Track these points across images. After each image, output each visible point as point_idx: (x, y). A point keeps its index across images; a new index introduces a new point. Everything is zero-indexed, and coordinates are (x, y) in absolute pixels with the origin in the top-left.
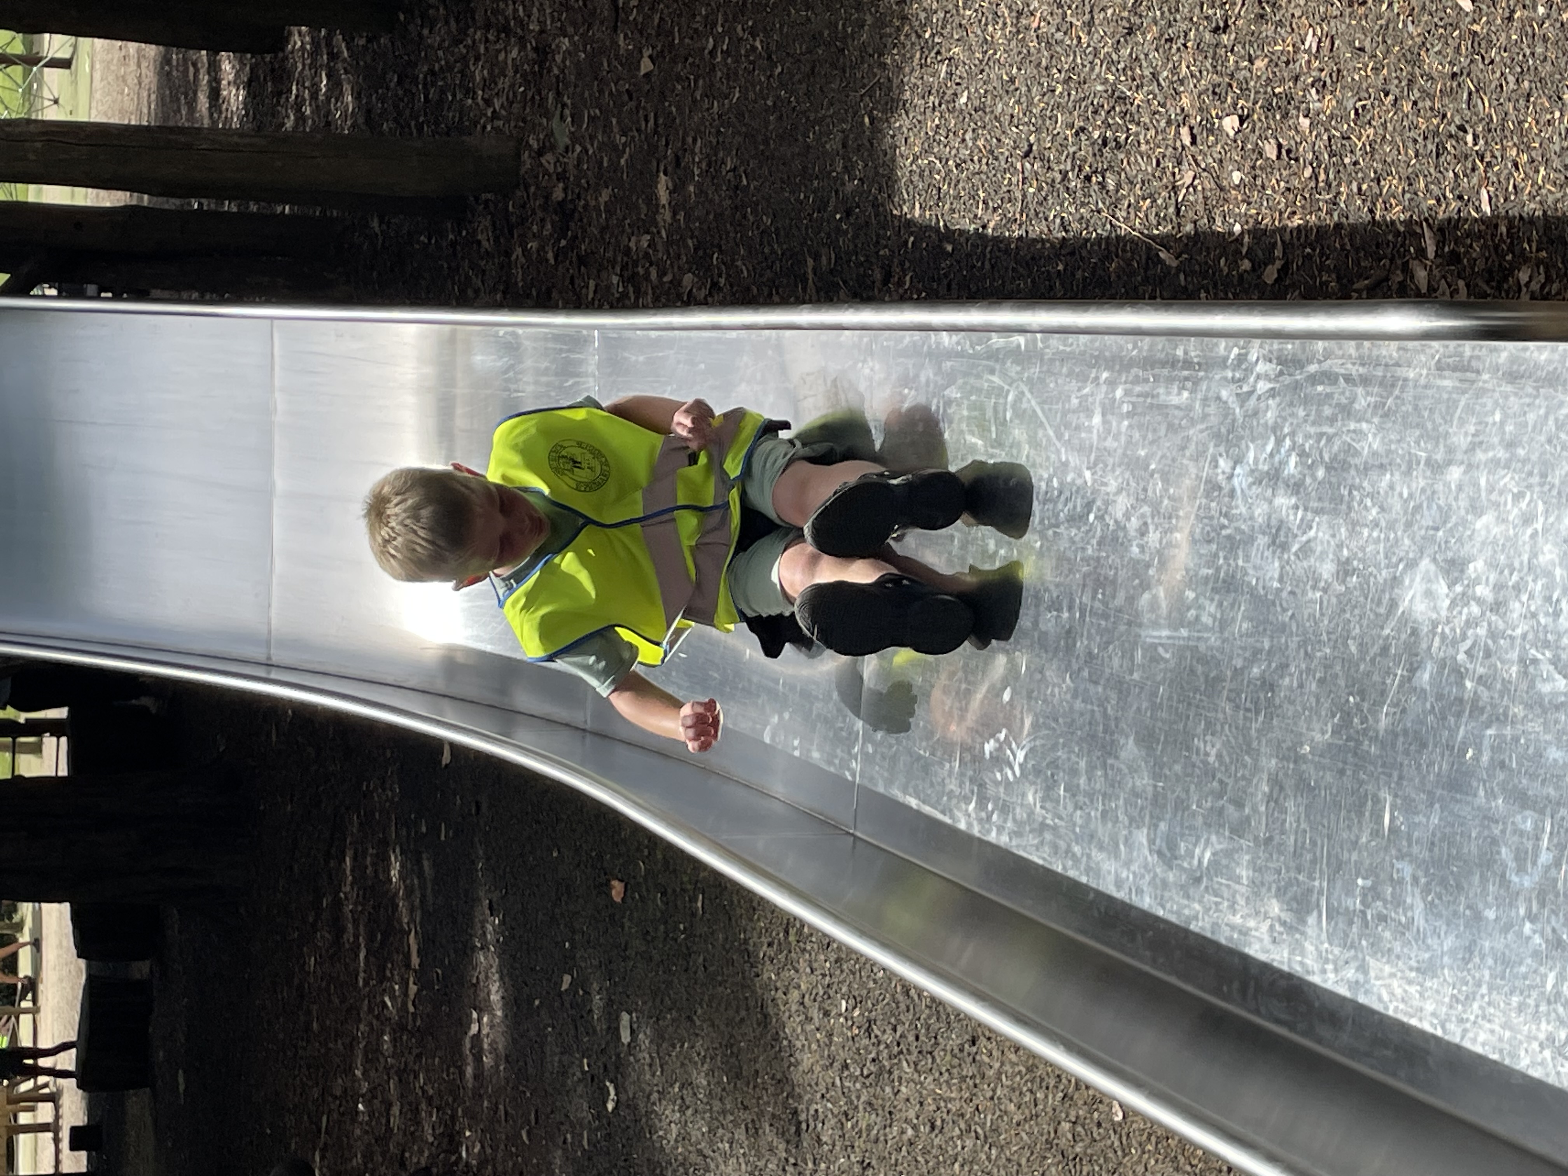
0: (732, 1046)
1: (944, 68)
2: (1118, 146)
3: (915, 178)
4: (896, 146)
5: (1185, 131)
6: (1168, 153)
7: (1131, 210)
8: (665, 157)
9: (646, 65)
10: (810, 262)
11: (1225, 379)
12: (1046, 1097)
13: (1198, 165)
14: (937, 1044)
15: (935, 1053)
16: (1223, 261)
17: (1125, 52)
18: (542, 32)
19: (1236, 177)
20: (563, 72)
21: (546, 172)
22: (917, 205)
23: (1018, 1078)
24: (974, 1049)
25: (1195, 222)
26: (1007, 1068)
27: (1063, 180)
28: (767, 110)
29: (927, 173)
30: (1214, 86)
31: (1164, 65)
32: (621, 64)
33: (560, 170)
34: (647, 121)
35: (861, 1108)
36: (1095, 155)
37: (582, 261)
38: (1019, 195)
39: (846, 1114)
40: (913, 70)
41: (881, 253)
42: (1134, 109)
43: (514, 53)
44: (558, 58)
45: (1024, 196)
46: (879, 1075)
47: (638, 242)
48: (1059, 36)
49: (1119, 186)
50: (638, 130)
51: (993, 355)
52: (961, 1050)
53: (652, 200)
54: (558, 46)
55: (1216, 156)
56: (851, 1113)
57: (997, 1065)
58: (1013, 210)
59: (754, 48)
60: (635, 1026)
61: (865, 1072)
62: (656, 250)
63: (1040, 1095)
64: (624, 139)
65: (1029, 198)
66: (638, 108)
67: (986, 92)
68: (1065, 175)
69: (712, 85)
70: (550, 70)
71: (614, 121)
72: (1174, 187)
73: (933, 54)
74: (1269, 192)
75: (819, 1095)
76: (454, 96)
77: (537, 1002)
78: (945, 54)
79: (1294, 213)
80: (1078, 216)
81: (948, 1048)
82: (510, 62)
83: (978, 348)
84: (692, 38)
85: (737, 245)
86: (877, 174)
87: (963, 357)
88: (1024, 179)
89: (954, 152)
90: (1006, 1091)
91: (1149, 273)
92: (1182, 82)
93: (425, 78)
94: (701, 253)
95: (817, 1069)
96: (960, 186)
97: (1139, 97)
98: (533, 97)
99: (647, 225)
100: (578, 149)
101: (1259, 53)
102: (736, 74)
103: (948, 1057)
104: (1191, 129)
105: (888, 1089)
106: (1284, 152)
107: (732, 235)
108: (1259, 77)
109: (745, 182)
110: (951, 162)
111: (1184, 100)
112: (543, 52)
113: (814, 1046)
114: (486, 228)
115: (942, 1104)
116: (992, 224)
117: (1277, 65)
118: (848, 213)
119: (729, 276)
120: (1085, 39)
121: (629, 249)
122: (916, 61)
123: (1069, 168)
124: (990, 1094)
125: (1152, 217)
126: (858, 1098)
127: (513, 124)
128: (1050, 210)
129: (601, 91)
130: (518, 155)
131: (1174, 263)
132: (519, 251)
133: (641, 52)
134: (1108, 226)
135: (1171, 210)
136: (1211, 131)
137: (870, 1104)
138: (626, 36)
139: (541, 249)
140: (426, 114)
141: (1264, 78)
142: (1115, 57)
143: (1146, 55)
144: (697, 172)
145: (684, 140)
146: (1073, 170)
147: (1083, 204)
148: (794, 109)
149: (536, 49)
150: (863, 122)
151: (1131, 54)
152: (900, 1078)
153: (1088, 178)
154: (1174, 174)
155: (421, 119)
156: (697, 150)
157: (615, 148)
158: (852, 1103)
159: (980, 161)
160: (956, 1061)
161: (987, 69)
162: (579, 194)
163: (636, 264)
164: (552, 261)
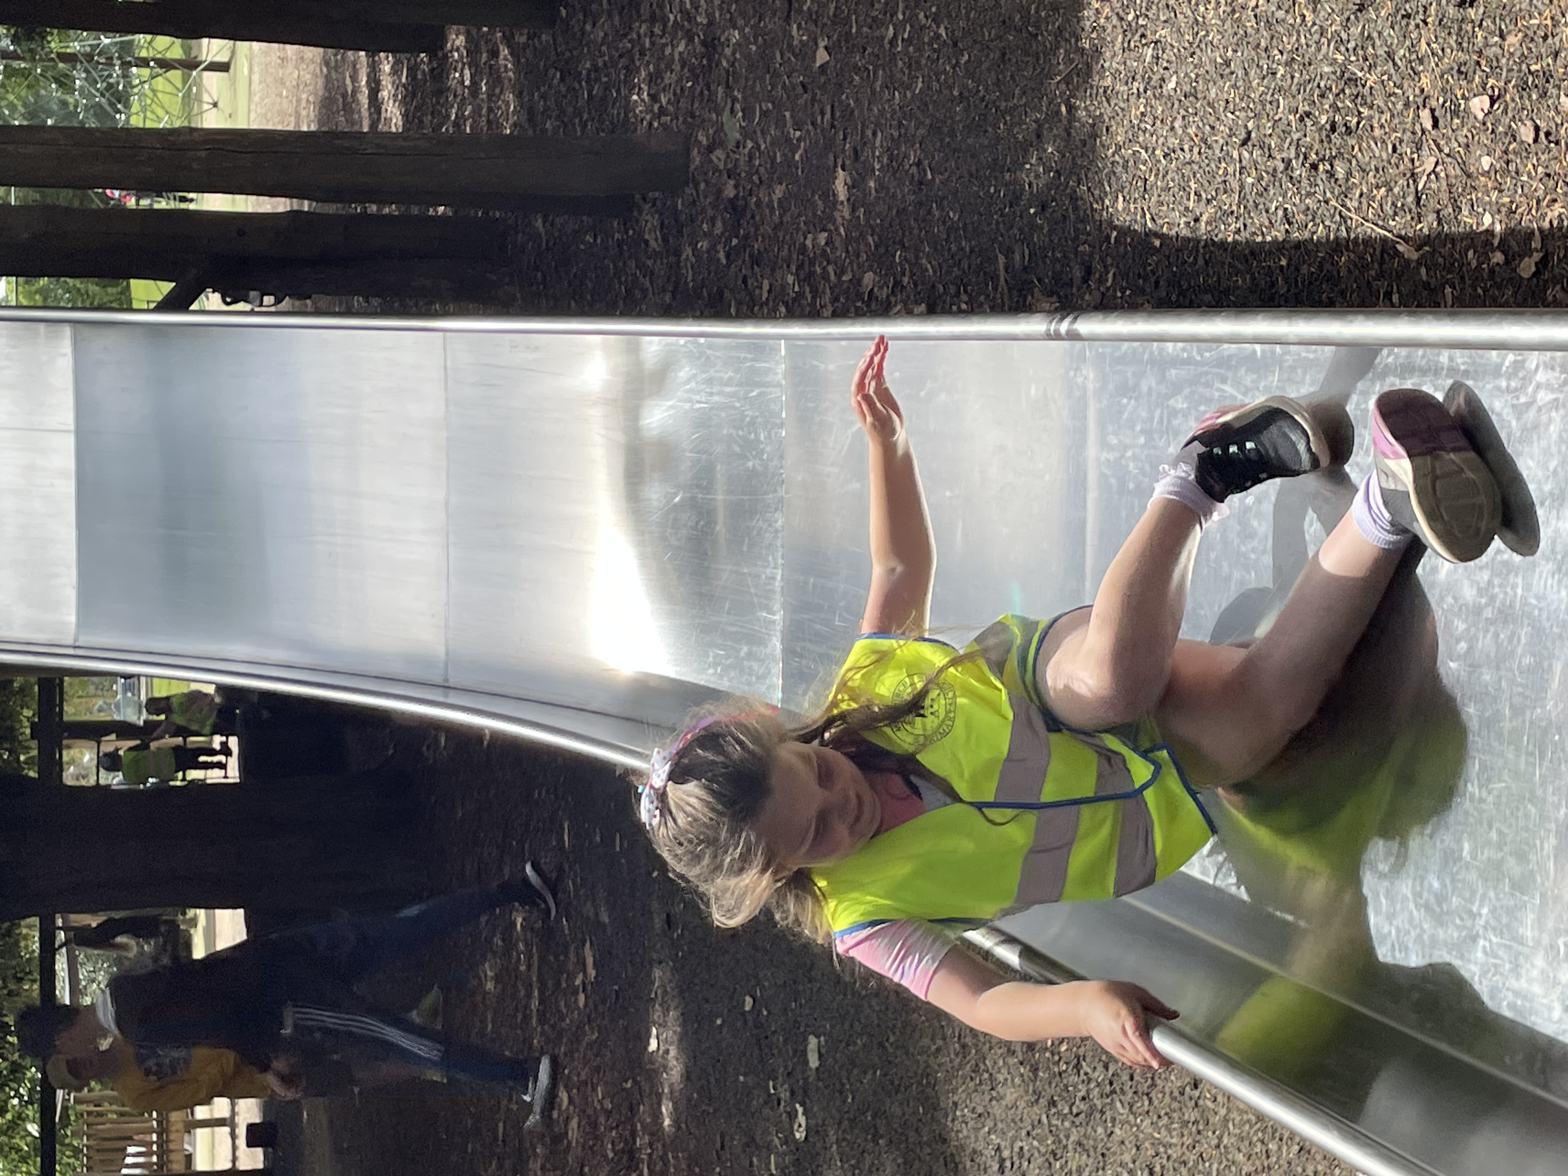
0: (928, 1075)
1: (1150, 52)
2: (1349, 131)
3: (1119, 169)
4: (1097, 135)
5: (1425, 114)
6: (1405, 138)
7: (1364, 200)
8: (843, 151)
9: (822, 57)
10: (1002, 259)
11: (1498, 388)
12: (1280, 1148)
13: (1441, 151)
14: (1154, 1085)
15: (1153, 1095)
16: (1471, 254)
17: (1355, 31)
18: (711, 23)
19: (1486, 162)
20: (733, 65)
21: (716, 170)
22: (1121, 199)
23: (1247, 1127)
24: (1196, 1093)
25: (1438, 212)
26: (1234, 1115)
27: (1286, 169)
28: (953, 99)
29: (1131, 163)
30: (1460, 65)
31: (1401, 44)
32: (795, 56)
33: (730, 166)
34: (823, 114)
35: (1070, 1147)
36: (1322, 141)
37: (756, 261)
38: (1236, 186)
39: (1054, 1154)
40: (1115, 55)
41: (1081, 248)
42: (1366, 91)
43: (681, 48)
44: (728, 51)
45: (1242, 187)
46: (1089, 1115)
47: (814, 239)
48: (1280, 14)
49: (1349, 174)
50: (813, 124)
51: (1224, 362)
52: (1182, 1094)
53: (829, 195)
54: (728, 40)
55: (1462, 140)
56: (1059, 1153)
57: (1223, 1112)
58: (1230, 201)
59: (939, 36)
60: (823, 1051)
61: (1075, 1110)
62: (834, 249)
63: (1272, 1146)
64: (798, 133)
65: (1247, 189)
66: (813, 99)
67: (1197, 75)
68: (1288, 163)
69: (892, 76)
70: (719, 63)
71: (787, 114)
72: (1413, 175)
73: (1137, 37)
74: (1525, 178)
75: (1024, 1133)
76: (618, 91)
77: (719, 1022)
78: (1150, 37)
79: (1555, 201)
80: (1303, 207)
81: (1167, 1090)
82: (677, 57)
83: (1207, 354)
84: (870, 28)
85: (922, 242)
86: (1075, 164)
87: (1189, 364)
88: (1242, 168)
89: (1161, 140)
90: (1233, 1140)
91: (1385, 266)
92: (1421, 61)
93: (589, 75)
94: (882, 250)
95: (1022, 1104)
96: (1169, 177)
97: (1372, 79)
98: (702, 92)
99: (824, 223)
100: (750, 144)
101: (1512, 27)
102: (918, 63)
103: (1167, 1099)
104: (1433, 111)
105: (1100, 1130)
106: (1542, 135)
107: (916, 232)
108: (1512, 54)
109: (929, 176)
110: (1158, 152)
111: (1423, 80)
112: (712, 45)
113: (1017, 1081)
114: (655, 228)
115: (1162, 1150)
116: (1204, 218)
117: (1532, 40)
118: (1044, 207)
119: (912, 274)
120: (1309, 17)
121: (804, 245)
122: (1118, 44)
123: (1293, 155)
124: (1215, 1142)
125: (1388, 208)
126: (1068, 1137)
127: (681, 119)
128: (1271, 201)
129: (774, 86)
130: (688, 151)
131: (1415, 256)
132: (689, 251)
133: (816, 44)
134: (1337, 217)
135: (1410, 199)
136: (1455, 113)
137: (1080, 1144)
138: (799, 28)
139: (713, 248)
140: (589, 113)
141: (1518, 54)
142: (1344, 36)
143: (1380, 33)
144: (877, 167)
145: (863, 132)
146: (1297, 157)
147: (1309, 195)
148: (983, 99)
149: (704, 43)
150: (1058, 112)
151: (1362, 33)
152: (1113, 1120)
153: (1314, 167)
154: (1412, 160)
155: (585, 116)
156: (878, 144)
157: (788, 140)
158: (1060, 1142)
159: (1191, 151)
160: (1175, 1105)
161: (1198, 51)
162: (751, 190)
163: (812, 263)
164: (724, 262)
